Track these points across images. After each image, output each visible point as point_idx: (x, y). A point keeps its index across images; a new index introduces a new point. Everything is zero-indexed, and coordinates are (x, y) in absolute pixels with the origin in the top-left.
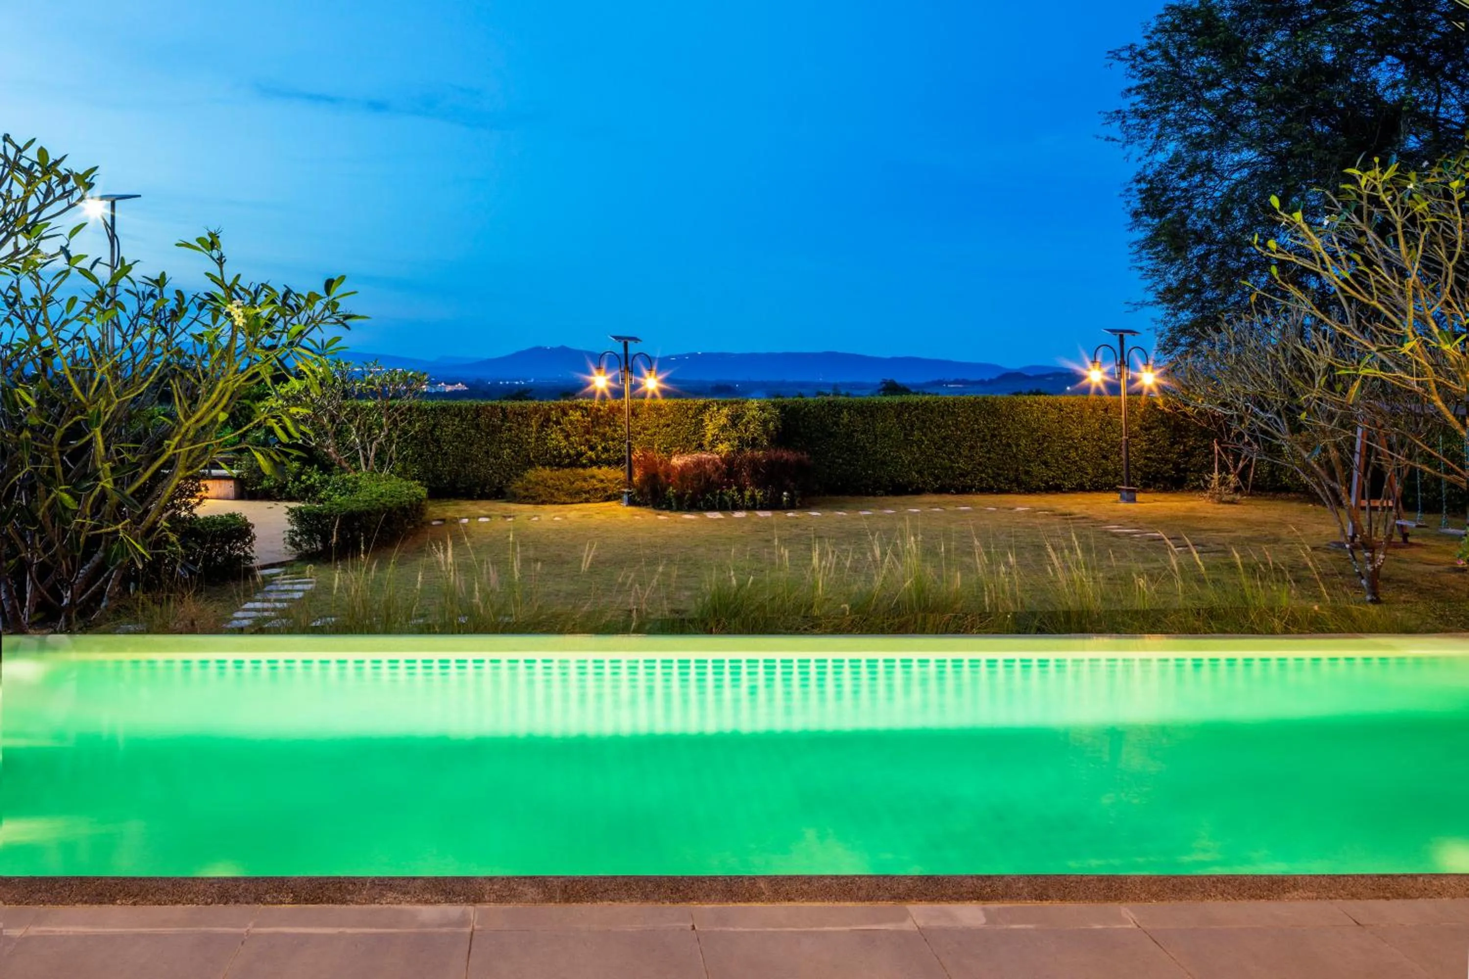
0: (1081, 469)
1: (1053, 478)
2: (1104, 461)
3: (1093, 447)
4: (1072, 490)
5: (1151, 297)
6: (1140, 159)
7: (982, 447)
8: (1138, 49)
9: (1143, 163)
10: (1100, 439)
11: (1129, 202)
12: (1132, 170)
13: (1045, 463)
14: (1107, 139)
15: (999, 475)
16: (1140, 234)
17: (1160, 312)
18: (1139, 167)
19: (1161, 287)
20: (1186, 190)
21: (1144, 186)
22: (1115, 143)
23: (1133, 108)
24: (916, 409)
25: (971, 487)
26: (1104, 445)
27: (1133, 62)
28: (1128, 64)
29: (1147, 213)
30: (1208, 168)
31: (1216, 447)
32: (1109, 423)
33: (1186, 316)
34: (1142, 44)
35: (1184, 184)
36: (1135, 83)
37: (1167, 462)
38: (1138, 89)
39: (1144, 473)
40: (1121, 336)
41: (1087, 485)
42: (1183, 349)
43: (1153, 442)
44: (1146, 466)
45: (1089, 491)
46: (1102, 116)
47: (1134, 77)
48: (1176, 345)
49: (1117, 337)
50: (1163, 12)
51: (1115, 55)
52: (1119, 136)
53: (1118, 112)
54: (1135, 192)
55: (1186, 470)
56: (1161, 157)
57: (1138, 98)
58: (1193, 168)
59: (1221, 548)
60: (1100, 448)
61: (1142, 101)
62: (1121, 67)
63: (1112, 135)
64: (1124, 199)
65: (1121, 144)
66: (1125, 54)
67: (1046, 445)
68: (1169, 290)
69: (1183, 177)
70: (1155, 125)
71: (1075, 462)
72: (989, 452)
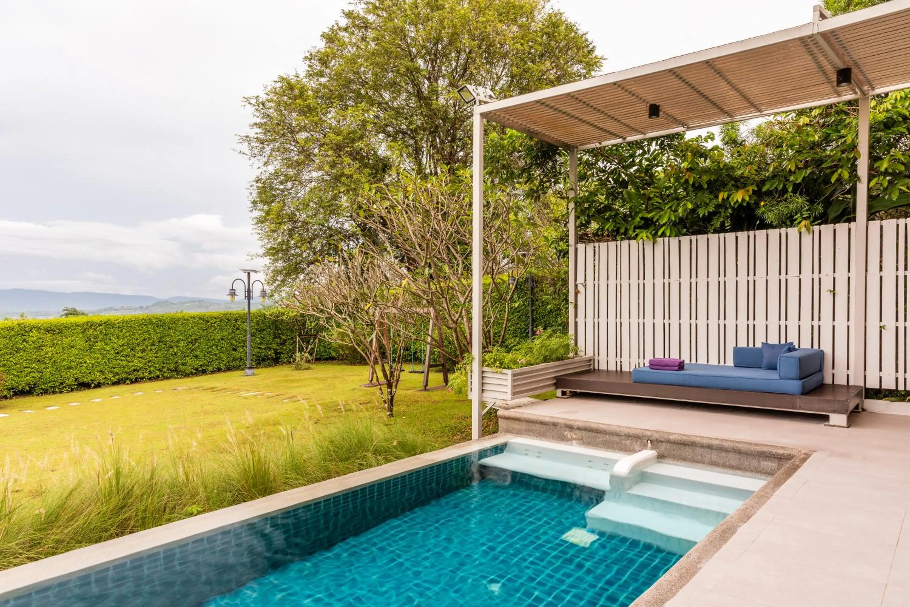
0: (220, 359)
1: (201, 366)
2: (234, 352)
3: (228, 343)
4: (213, 372)
5: (262, 251)
6: (259, 168)
7: (151, 350)
8: (261, 100)
9: (260, 170)
10: (232, 338)
11: (251, 193)
12: (254, 173)
13: (196, 357)
14: (240, 152)
15: (163, 367)
16: (257, 214)
17: (267, 260)
18: (258, 172)
19: (269, 246)
20: (283, 191)
21: (260, 185)
22: (244, 156)
23: (256, 136)
24: (100, 325)
25: (142, 379)
26: (234, 342)
27: (257, 107)
28: (254, 108)
29: (261, 202)
30: (295, 179)
31: (298, 338)
32: (238, 329)
33: (280, 264)
34: (263, 97)
35: (282, 187)
36: (258, 120)
37: (270, 349)
38: (260, 125)
39: (258, 357)
40: (249, 273)
41: (223, 367)
42: (279, 283)
43: (263, 338)
44: (258, 353)
45: (224, 371)
46: (237, 137)
47: (258, 117)
48: (275, 280)
49: (246, 274)
50: (277, 80)
51: (248, 100)
52: (247, 151)
53: (247, 137)
54: (255, 188)
55: (280, 353)
56: (271, 169)
57: (260, 130)
58: (288, 179)
59: (307, 396)
60: (232, 344)
61: (262, 133)
62: (251, 110)
63: (243, 151)
64: (249, 191)
65: (248, 157)
66: (253, 101)
67: (197, 345)
68: (271, 248)
69: (282, 183)
70: (268, 149)
71: (216, 354)
72: (157, 352)
